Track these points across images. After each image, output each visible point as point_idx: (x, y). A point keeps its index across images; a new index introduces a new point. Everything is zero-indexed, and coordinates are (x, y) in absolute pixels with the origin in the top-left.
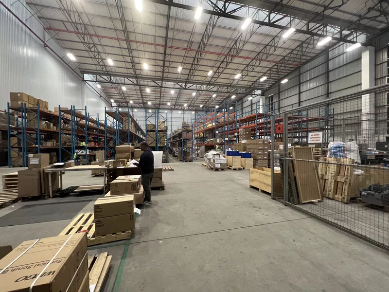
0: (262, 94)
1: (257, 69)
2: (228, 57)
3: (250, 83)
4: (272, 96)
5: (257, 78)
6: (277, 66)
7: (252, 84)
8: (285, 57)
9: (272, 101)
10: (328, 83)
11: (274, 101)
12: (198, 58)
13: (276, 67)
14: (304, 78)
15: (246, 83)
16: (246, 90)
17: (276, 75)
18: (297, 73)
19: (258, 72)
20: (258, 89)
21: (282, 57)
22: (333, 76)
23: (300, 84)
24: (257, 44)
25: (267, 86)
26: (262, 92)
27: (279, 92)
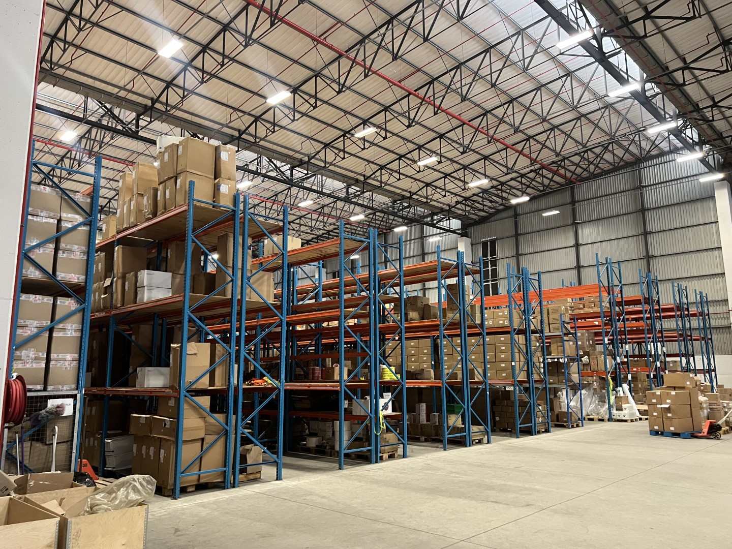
0: (464, 232)
3: (454, 201)
4: (493, 243)
6: (538, 173)
7: (458, 202)
8: (565, 158)
9: (494, 252)
11: (500, 254)
18: (565, 196)
21: (558, 158)
26: (462, 225)
27: (517, 235)
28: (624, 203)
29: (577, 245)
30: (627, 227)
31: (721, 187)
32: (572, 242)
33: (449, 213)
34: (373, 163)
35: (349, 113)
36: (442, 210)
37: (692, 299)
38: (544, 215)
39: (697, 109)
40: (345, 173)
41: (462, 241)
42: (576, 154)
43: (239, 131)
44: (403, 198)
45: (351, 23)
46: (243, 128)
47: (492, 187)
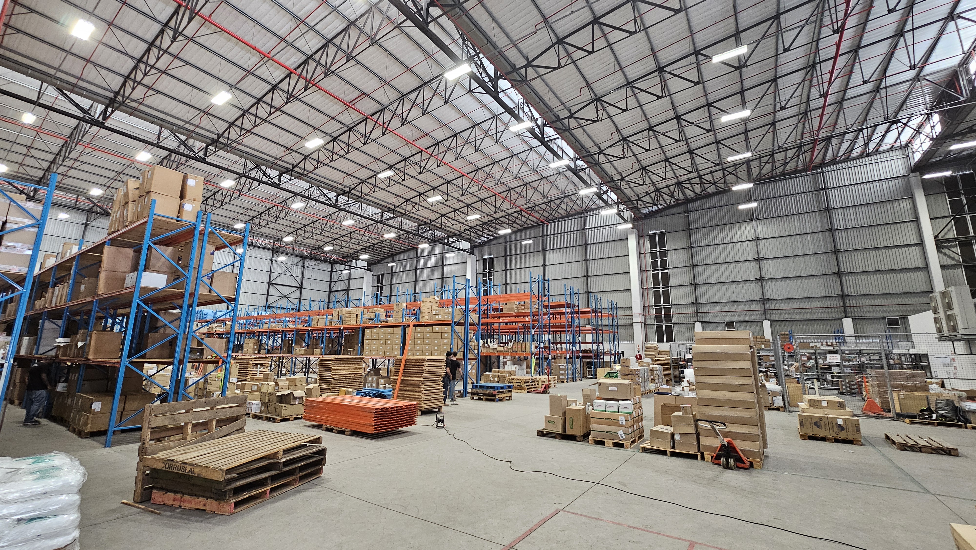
0: (471, 252)
4: (491, 259)
7: (466, 230)
8: (537, 206)
9: (491, 267)
10: (586, 260)
11: (494, 268)
14: (550, 243)
18: (539, 231)
20: (467, 240)
21: (532, 205)
22: (593, 252)
23: (544, 252)
24: (518, 178)
26: (471, 246)
27: (506, 256)
28: (575, 239)
29: (544, 265)
30: (576, 255)
31: (632, 233)
32: (541, 263)
33: (460, 236)
34: (400, 196)
35: (378, 160)
36: (455, 235)
37: (604, 305)
38: (523, 243)
39: (612, 180)
40: (380, 202)
41: (470, 257)
42: (543, 203)
43: (293, 165)
44: (425, 223)
45: (374, 95)
46: (295, 164)
47: (489, 221)
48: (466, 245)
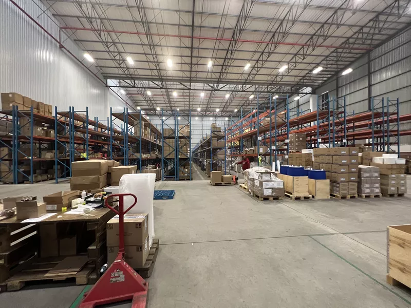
0: (313, 93)
1: (308, 59)
2: (270, 45)
3: (297, 79)
4: (327, 94)
5: (307, 72)
6: (337, 52)
7: (300, 80)
8: (349, 38)
9: (327, 99)
11: (330, 99)
12: (232, 50)
13: (335, 54)
14: (376, 65)
15: (292, 79)
16: (292, 88)
17: (334, 66)
18: (365, 60)
19: (309, 63)
20: (307, 86)
21: (344, 40)
23: (369, 74)
24: (311, 23)
25: (321, 81)
26: (312, 89)
27: (337, 88)
29: (370, 86)
32: (367, 85)
33: (298, 85)
36: (295, 85)
41: (312, 97)
44: (270, 84)
48: (309, 90)
